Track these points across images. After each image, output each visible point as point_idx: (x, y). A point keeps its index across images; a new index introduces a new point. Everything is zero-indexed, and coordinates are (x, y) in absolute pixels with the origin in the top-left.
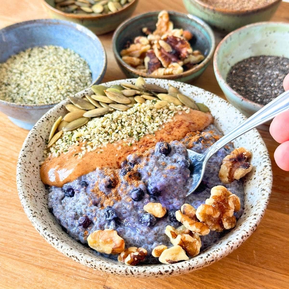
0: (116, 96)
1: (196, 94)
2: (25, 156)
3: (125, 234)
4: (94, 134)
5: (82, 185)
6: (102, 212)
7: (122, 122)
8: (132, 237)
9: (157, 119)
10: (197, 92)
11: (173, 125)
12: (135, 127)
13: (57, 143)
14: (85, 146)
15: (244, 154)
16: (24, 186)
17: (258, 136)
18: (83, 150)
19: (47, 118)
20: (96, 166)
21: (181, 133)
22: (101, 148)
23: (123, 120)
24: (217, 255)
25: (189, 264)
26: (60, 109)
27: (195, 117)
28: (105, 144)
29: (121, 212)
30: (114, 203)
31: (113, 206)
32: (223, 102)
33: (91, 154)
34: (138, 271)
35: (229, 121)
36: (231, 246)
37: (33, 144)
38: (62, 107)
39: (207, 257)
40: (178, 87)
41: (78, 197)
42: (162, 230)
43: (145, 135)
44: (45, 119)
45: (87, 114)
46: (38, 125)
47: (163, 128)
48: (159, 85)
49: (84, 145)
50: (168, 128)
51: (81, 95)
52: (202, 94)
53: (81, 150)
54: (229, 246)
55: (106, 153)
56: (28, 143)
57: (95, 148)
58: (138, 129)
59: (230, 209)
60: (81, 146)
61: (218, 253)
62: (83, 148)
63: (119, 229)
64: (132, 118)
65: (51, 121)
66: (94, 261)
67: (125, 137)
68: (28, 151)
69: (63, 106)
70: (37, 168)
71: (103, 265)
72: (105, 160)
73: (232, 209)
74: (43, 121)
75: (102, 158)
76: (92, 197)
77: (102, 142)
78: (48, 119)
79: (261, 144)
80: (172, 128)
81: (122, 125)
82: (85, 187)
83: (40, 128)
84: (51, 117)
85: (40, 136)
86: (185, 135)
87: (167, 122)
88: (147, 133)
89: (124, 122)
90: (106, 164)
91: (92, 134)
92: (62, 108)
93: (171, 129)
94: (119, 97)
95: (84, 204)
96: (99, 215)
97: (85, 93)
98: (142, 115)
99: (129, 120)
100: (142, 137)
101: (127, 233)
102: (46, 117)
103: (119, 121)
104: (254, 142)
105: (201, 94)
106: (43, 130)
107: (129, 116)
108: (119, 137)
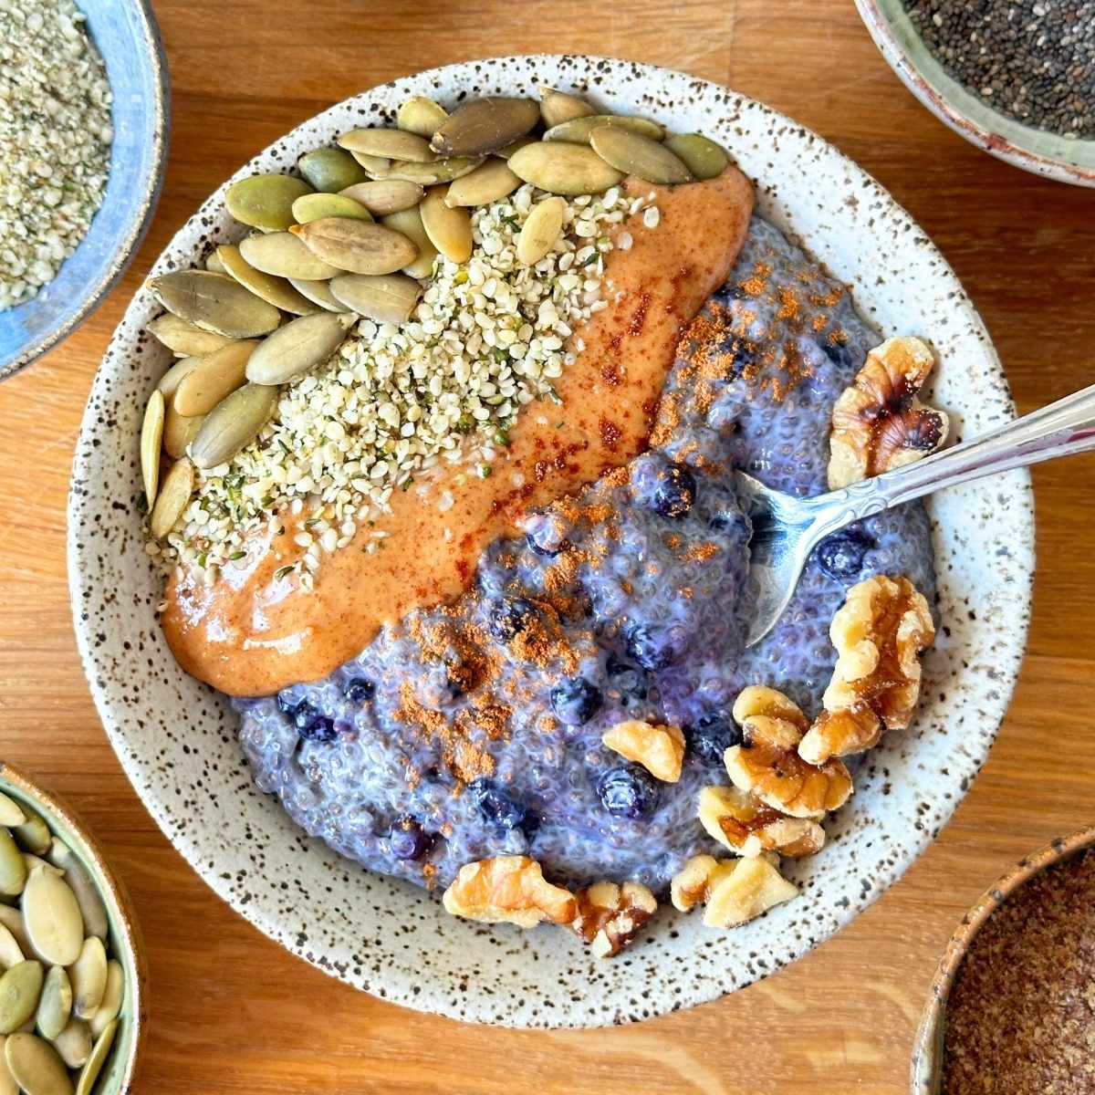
0: (350, 246)
1: (666, 100)
2: (102, 638)
3: (563, 852)
4: (325, 468)
5: (355, 697)
6: (465, 806)
7: (413, 381)
8: (590, 856)
9: (547, 316)
10: (666, 93)
11: (612, 328)
12: (475, 385)
13: (187, 518)
14: (308, 528)
15: (908, 376)
16: (154, 778)
17: (952, 295)
18: (306, 549)
19: (106, 418)
20: (379, 616)
21: (655, 352)
22: (372, 524)
23: (419, 374)
24: (893, 877)
25: (812, 940)
26: (139, 350)
27: (689, 234)
28: (381, 499)
29: (529, 786)
30: (496, 762)
31: (495, 774)
32: (787, 132)
33: (342, 562)
34: (656, 1013)
35: (820, 206)
36: (931, 831)
37: (105, 561)
38: (140, 340)
39: (863, 897)
40: (580, 84)
41: (360, 758)
42: (684, 812)
43: (523, 410)
44: (102, 428)
45: (263, 367)
46: (88, 469)
47: (579, 355)
48: (498, 90)
49: (301, 526)
50: (599, 348)
51: (196, 247)
52: (691, 100)
53: (297, 550)
54: (927, 832)
55: (400, 539)
56: (88, 571)
57: (348, 528)
58: (489, 390)
59: (907, 685)
60: (294, 531)
61: (893, 870)
62: (304, 540)
63: (540, 845)
64: (450, 351)
65: (126, 418)
66: (504, 1016)
67: (449, 443)
68: (102, 608)
69: (142, 332)
70: (154, 639)
71: (538, 1024)
72: (406, 575)
73: (914, 681)
74: (96, 443)
75: (393, 573)
76: (407, 748)
77: (366, 492)
78: (110, 424)
79: (972, 331)
80: (615, 344)
81: (420, 396)
82: (366, 705)
83: (98, 476)
84: (117, 404)
85: (111, 510)
86: (674, 355)
87: (587, 313)
88: (525, 397)
89: (426, 381)
90: (414, 594)
91: (317, 472)
92: (142, 346)
93: (612, 353)
94: (361, 246)
95: (390, 784)
96: (458, 818)
97: (207, 231)
98: (481, 318)
99: (439, 362)
100: (514, 420)
101: (568, 849)
102: (100, 420)
103: (404, 383)
104: (941, 316)
105: (687, 102)
106: (111, 475)
107: (436, 350)
108: (423, 450)
